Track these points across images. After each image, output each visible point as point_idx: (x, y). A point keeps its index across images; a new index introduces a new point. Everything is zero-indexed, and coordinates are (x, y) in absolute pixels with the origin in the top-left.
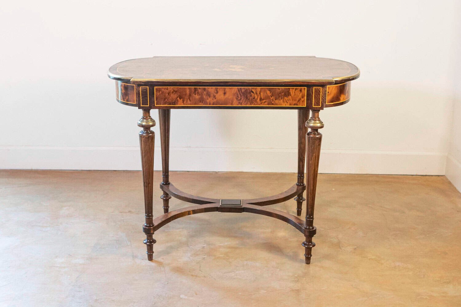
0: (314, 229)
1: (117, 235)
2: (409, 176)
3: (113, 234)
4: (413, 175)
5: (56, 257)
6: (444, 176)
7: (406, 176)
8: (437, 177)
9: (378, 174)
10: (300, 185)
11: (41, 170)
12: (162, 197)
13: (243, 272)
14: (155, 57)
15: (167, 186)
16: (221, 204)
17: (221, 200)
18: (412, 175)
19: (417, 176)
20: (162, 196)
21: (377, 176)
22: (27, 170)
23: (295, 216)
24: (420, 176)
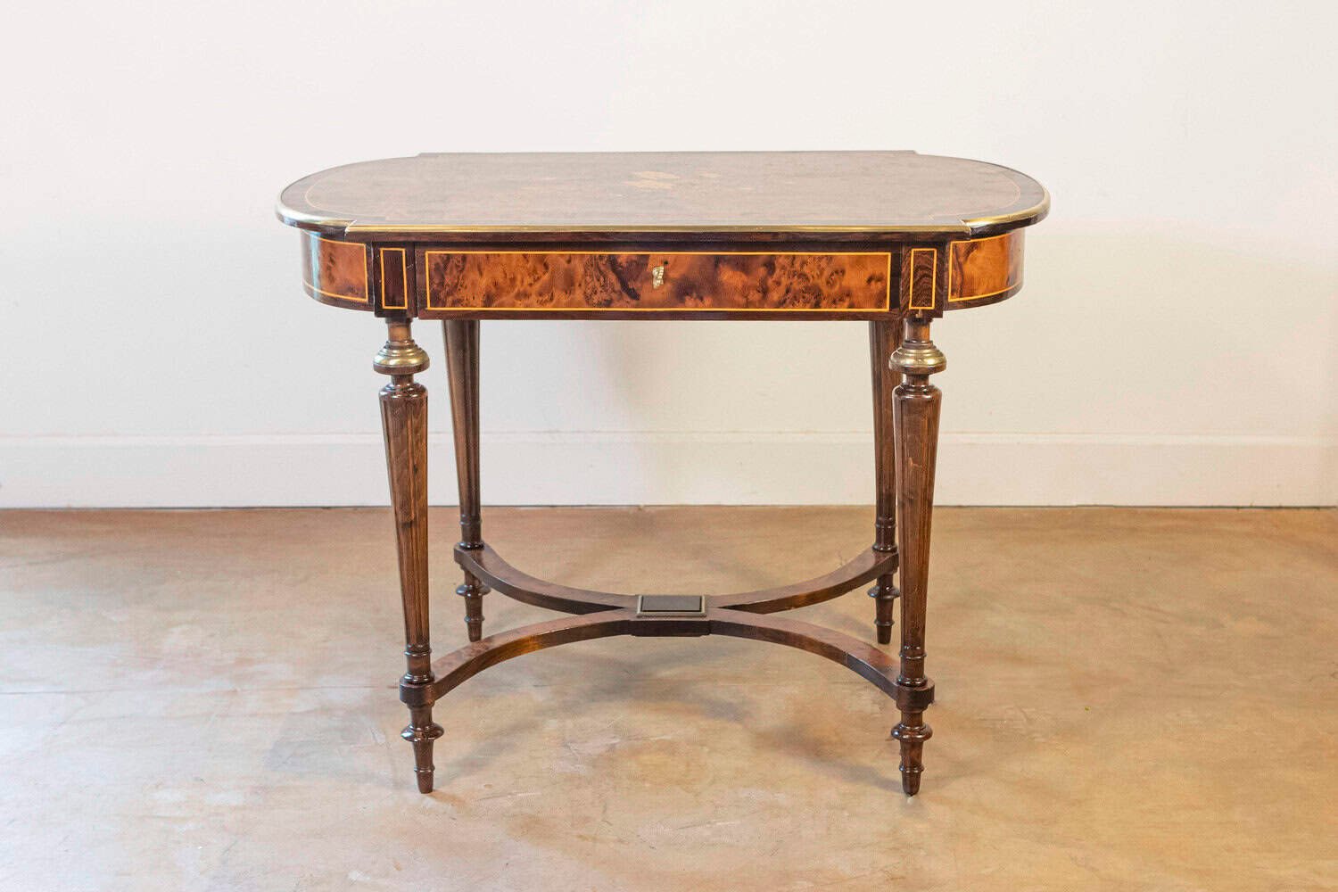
0: (929, 686)
2: (1227, 510)
4: (1242, 507)
5: (157, 786)
7: (1221, 510)
10: (885, 551)
12: (460, 592)
13: (738, 822)
14: (423, 155)
15: (478, 551)
16: (641, 611)
17: (640, 597)
18: (1238, 508)
19: (1253, 510)
20: (460, 588)
21: (1132, 511)
23: (870, 646)
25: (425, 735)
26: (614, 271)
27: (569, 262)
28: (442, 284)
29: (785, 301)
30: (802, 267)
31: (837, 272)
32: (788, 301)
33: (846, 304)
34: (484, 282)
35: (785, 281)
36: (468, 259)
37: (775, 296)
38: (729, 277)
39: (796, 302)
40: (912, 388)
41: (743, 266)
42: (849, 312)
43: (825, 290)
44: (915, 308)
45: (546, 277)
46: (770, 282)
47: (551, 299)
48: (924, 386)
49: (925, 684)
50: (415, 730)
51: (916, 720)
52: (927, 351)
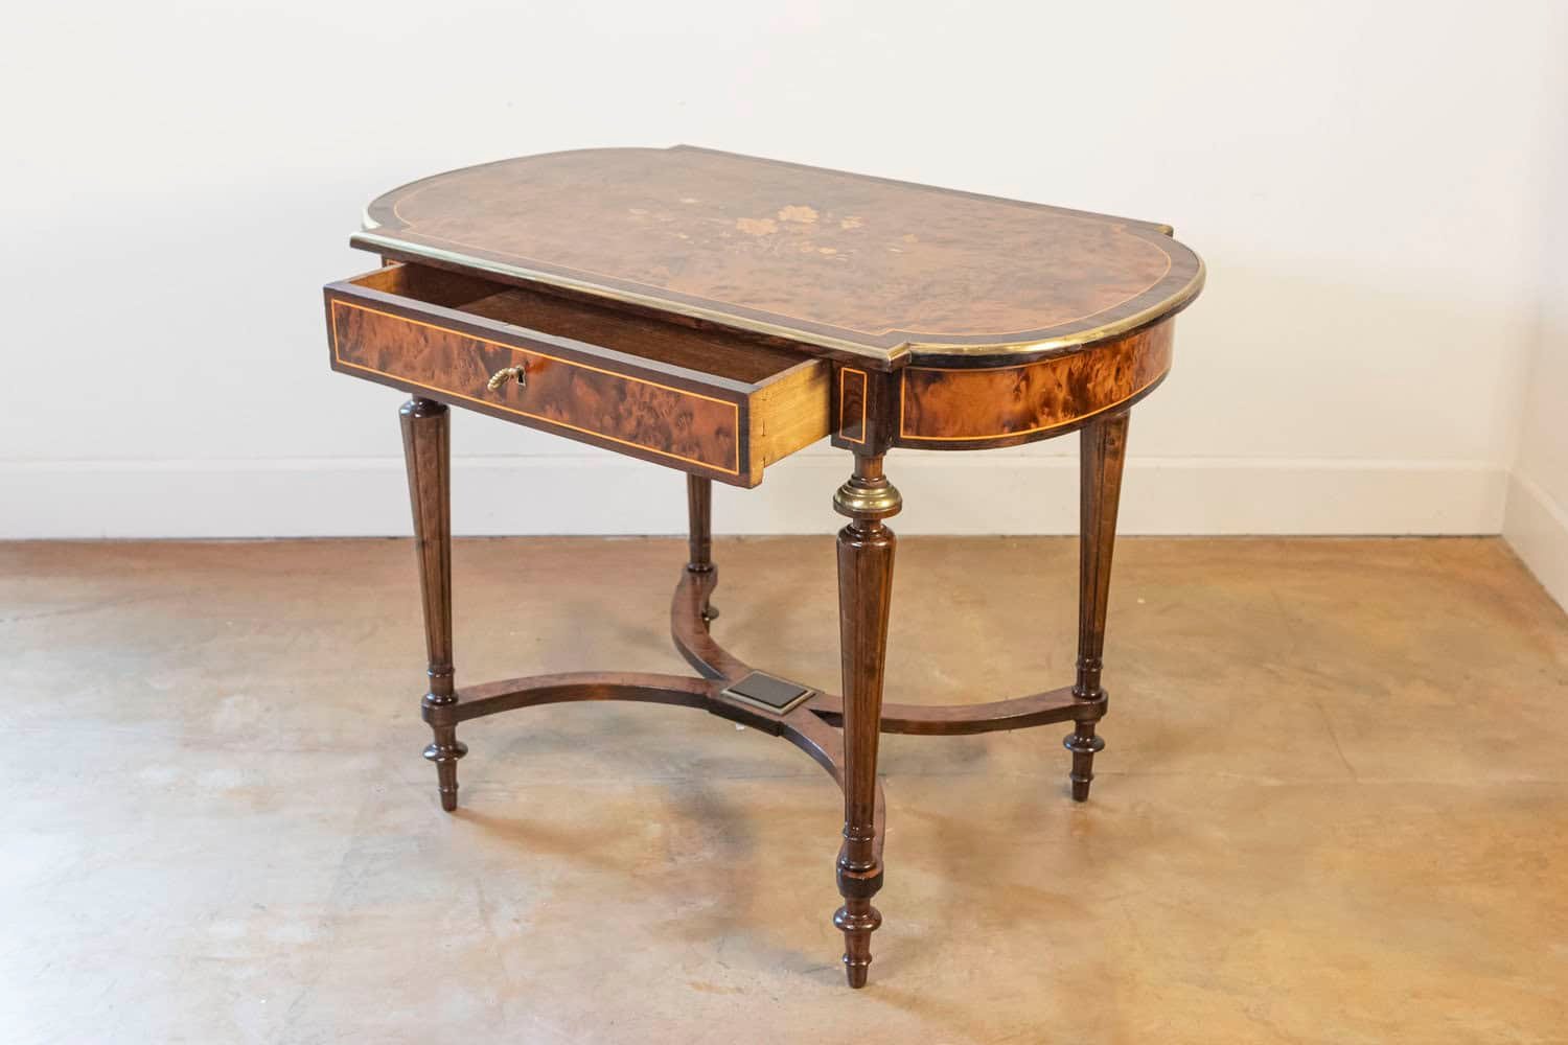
6: (1498, 534)
8: (1476, 541)
11: (133, 539)
22: (85, 539)
25: (449, 754)
26: (483, 359)
27: (444, 337)
29: (636, 436)
30: (651, 399)
31: (685, 414)
32: (640, 436)
34: (378, 344)
35: (636, 412)
37: (630, 425)
38: (583, 392)
39: (647, 439)
40: (860, 533)
41: (595, 383)
43: (675, 433)
44: (848, 439)
45: (426, 351)
46: (621, 408)
48: (875, 531)
49: (873, 867)
50: (438, 749)
51: (862, 907)
52: (880, 491)
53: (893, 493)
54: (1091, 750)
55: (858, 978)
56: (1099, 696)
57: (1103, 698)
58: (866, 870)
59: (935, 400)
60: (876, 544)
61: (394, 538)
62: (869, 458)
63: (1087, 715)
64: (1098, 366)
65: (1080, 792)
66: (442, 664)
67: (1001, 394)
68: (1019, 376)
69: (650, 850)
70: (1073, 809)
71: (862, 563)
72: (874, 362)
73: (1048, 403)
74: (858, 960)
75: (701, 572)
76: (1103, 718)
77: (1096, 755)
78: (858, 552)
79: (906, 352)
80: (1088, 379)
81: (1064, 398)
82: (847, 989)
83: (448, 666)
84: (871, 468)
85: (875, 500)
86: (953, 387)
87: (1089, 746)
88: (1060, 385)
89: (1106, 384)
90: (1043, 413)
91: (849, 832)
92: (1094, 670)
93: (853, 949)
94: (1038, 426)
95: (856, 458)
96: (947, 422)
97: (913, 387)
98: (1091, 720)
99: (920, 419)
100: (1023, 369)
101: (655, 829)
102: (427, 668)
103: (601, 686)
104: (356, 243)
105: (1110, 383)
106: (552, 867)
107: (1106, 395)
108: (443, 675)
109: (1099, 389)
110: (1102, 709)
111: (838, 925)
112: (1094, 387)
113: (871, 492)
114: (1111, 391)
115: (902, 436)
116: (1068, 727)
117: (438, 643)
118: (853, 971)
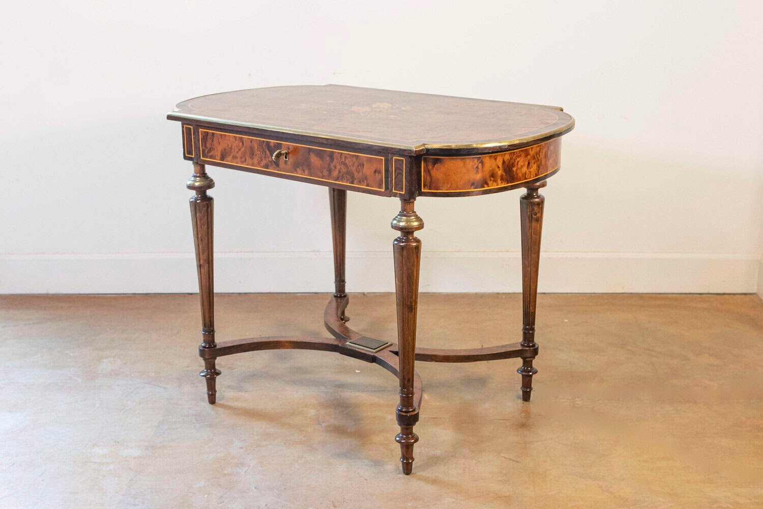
1: (197, 406)
3: (191, 405)
5: (93, 446)
6: (755, 294)
8: (743, 296)
9: (642, 293)
11: (62, 294)
24: (715, 296)
25: (212, 375)
27: (251, 142)
28: (205, 146)
29: (338, 178)
30: (345, 160)
31: (360, 165)
32: (340, 178)
33: (365, 184)
34: (220, 148)
35: (338, 167)
36: (215, 135)
38: (314, 159)
40: (404, 239)
41: (320, 154)
42: (367, 189)
43: (356, 174)
44: (397, 192)
45: (243, 149)
46: (332, 166)
47: (245, 161)
48: (411, 238)
49: (414, 410)
50: (207, 371)
51: (409, 431)
52: (413, 218)
53: (418, 219)
54: (531, 374)
55: (407, 469)
56: (534, 346)
57: (536, 347)
58: (410, 412)
59: (438, 172)
60: (411, 244)
61: (191, 294)
62: (408, 201)
63: (528, 355)
64: (518, 159)
65: (526, 396)
66: (209, 328)
67: (468, 170)
68: (477, 161)
69: (309, 420)
70: (522, 405)
71: (405, 253)
72: (407, 152)
73: (493, 175)
74: (407, 459)
75: (341, 297)
76: (536, 357)
77: (534, 376)
78: (402, 248)
79: (423, 148)
80: (513, 165)
81: (501, 173)
82: (403, 476)
83: (212, 329)
84: (408, 207)
85: (410, 222)
86: (446, 166)
87: (529, 372)
88: (498, 167)
89: (523, 169)
90: (491, 180)
91: (402, 392)
92: (531, 332)
93: (405, 454)
94: (488, 187)
95: (402, 202)
96: (444, 183)
97: (427, 166)
98: (530, 357)
99: (431, 182)
100: (480, 158)
101: (312, 412)
102: (202, 330)
103: (287, 342)
104: (170, 118)
105: (525, 169)
106: (260, 426)
107: (523, 174)
108: (209, 333)
109: (519, 171)
110: (535, 352)
111: (397, 441)
112: (517, 170)
113: (408, 218)
114: (526, 173)
115: (423, 190)
116: (518, 362)
117: (207, 317)
118: (405, 465)
